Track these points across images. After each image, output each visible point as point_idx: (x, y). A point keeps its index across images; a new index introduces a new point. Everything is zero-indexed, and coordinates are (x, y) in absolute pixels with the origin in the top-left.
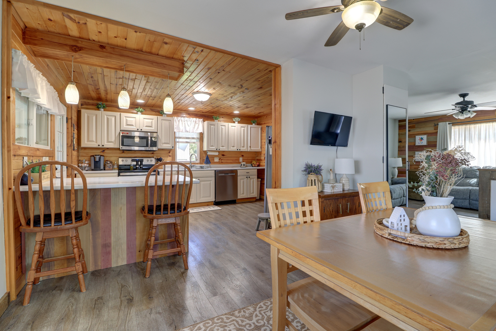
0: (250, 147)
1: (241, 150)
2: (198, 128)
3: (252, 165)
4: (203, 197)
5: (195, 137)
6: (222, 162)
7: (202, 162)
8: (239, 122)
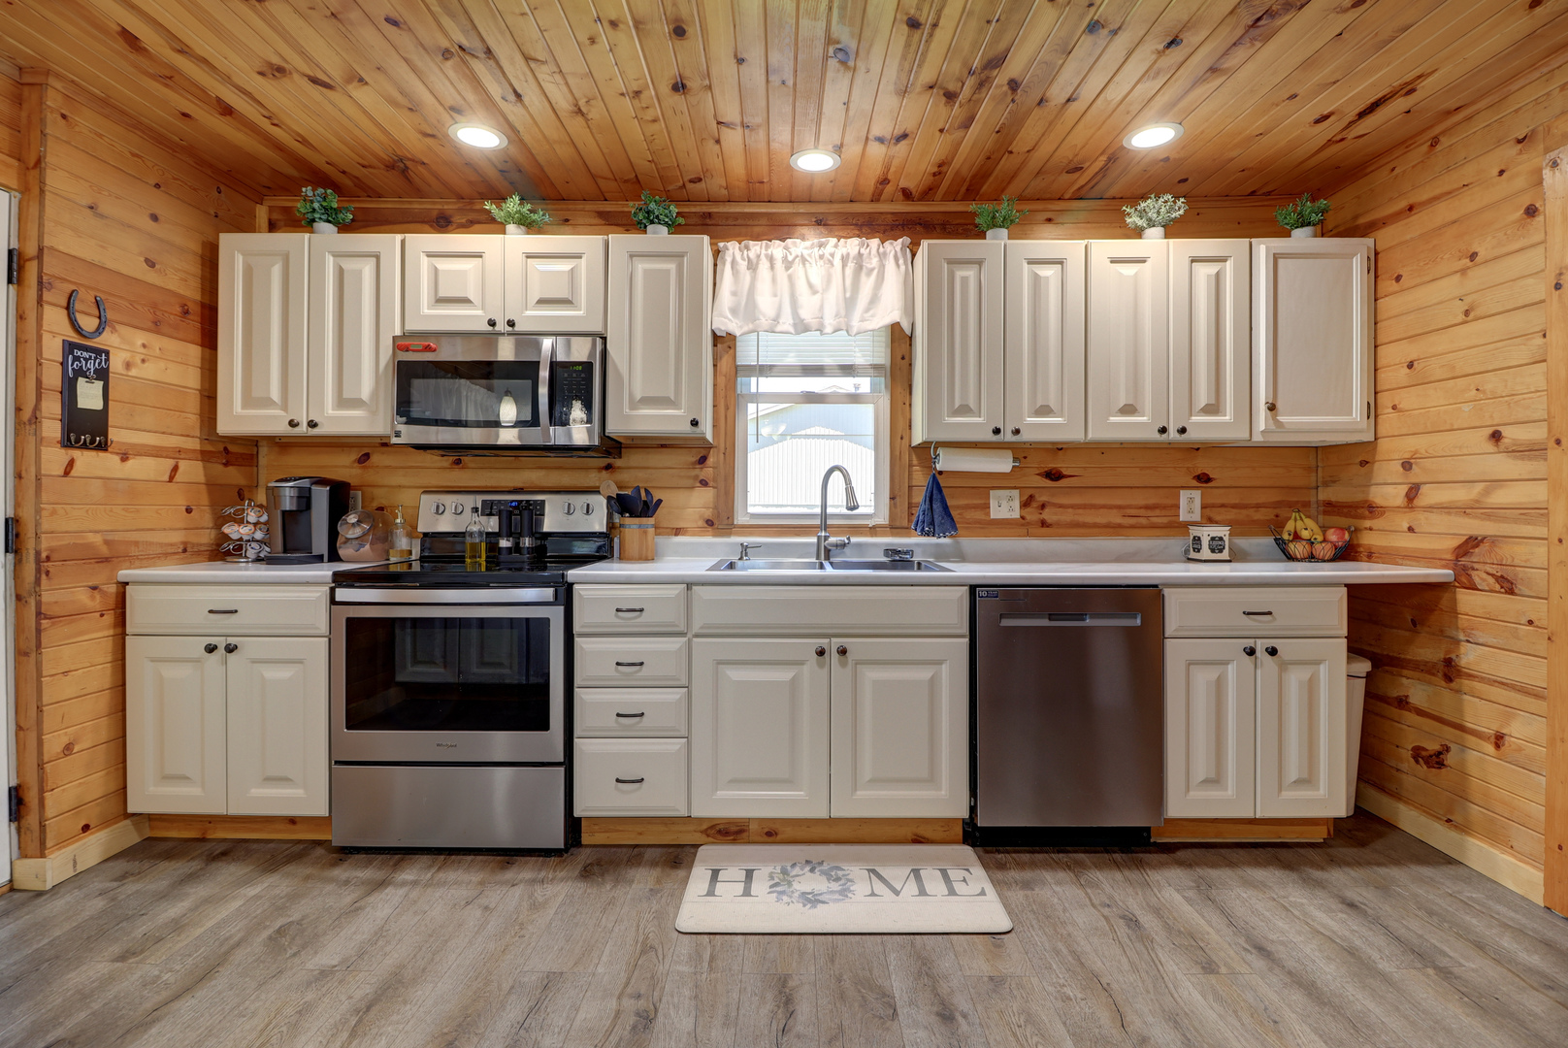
0: (1272, 408)
1: (1193, 435)
2: (874, 300)
3: (1281, 544)
4: (876, 781)
5: (859, 359)
6: (1044, 524)
7: (905, 523)
8: (1173, 229)
